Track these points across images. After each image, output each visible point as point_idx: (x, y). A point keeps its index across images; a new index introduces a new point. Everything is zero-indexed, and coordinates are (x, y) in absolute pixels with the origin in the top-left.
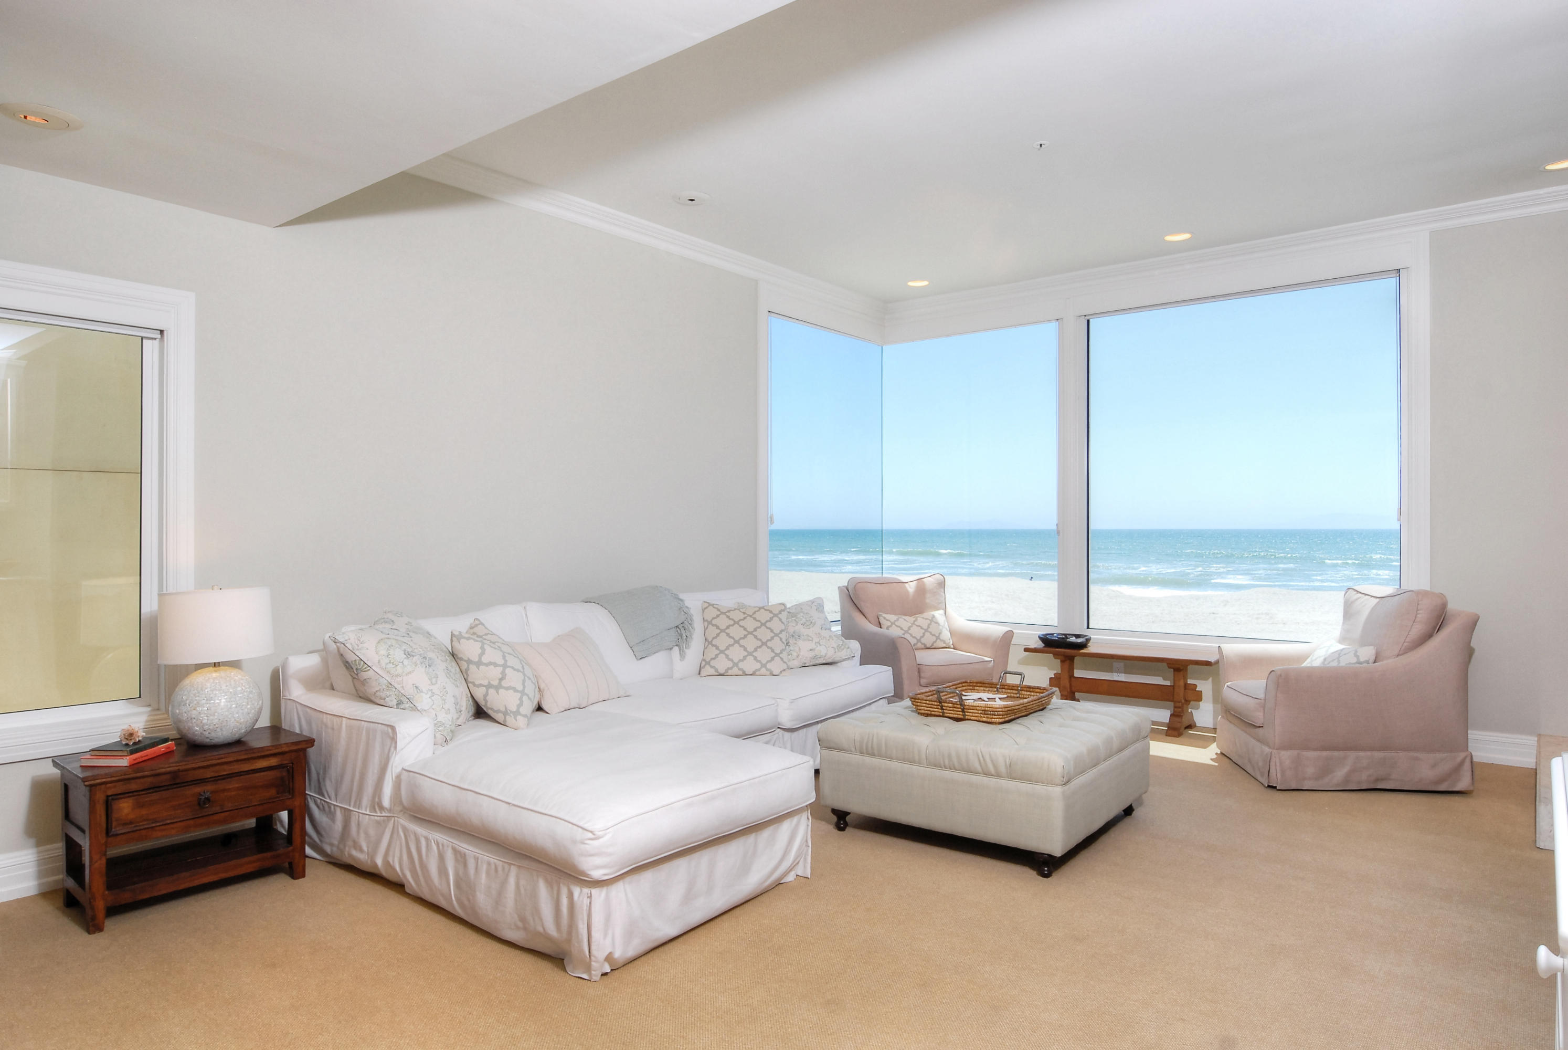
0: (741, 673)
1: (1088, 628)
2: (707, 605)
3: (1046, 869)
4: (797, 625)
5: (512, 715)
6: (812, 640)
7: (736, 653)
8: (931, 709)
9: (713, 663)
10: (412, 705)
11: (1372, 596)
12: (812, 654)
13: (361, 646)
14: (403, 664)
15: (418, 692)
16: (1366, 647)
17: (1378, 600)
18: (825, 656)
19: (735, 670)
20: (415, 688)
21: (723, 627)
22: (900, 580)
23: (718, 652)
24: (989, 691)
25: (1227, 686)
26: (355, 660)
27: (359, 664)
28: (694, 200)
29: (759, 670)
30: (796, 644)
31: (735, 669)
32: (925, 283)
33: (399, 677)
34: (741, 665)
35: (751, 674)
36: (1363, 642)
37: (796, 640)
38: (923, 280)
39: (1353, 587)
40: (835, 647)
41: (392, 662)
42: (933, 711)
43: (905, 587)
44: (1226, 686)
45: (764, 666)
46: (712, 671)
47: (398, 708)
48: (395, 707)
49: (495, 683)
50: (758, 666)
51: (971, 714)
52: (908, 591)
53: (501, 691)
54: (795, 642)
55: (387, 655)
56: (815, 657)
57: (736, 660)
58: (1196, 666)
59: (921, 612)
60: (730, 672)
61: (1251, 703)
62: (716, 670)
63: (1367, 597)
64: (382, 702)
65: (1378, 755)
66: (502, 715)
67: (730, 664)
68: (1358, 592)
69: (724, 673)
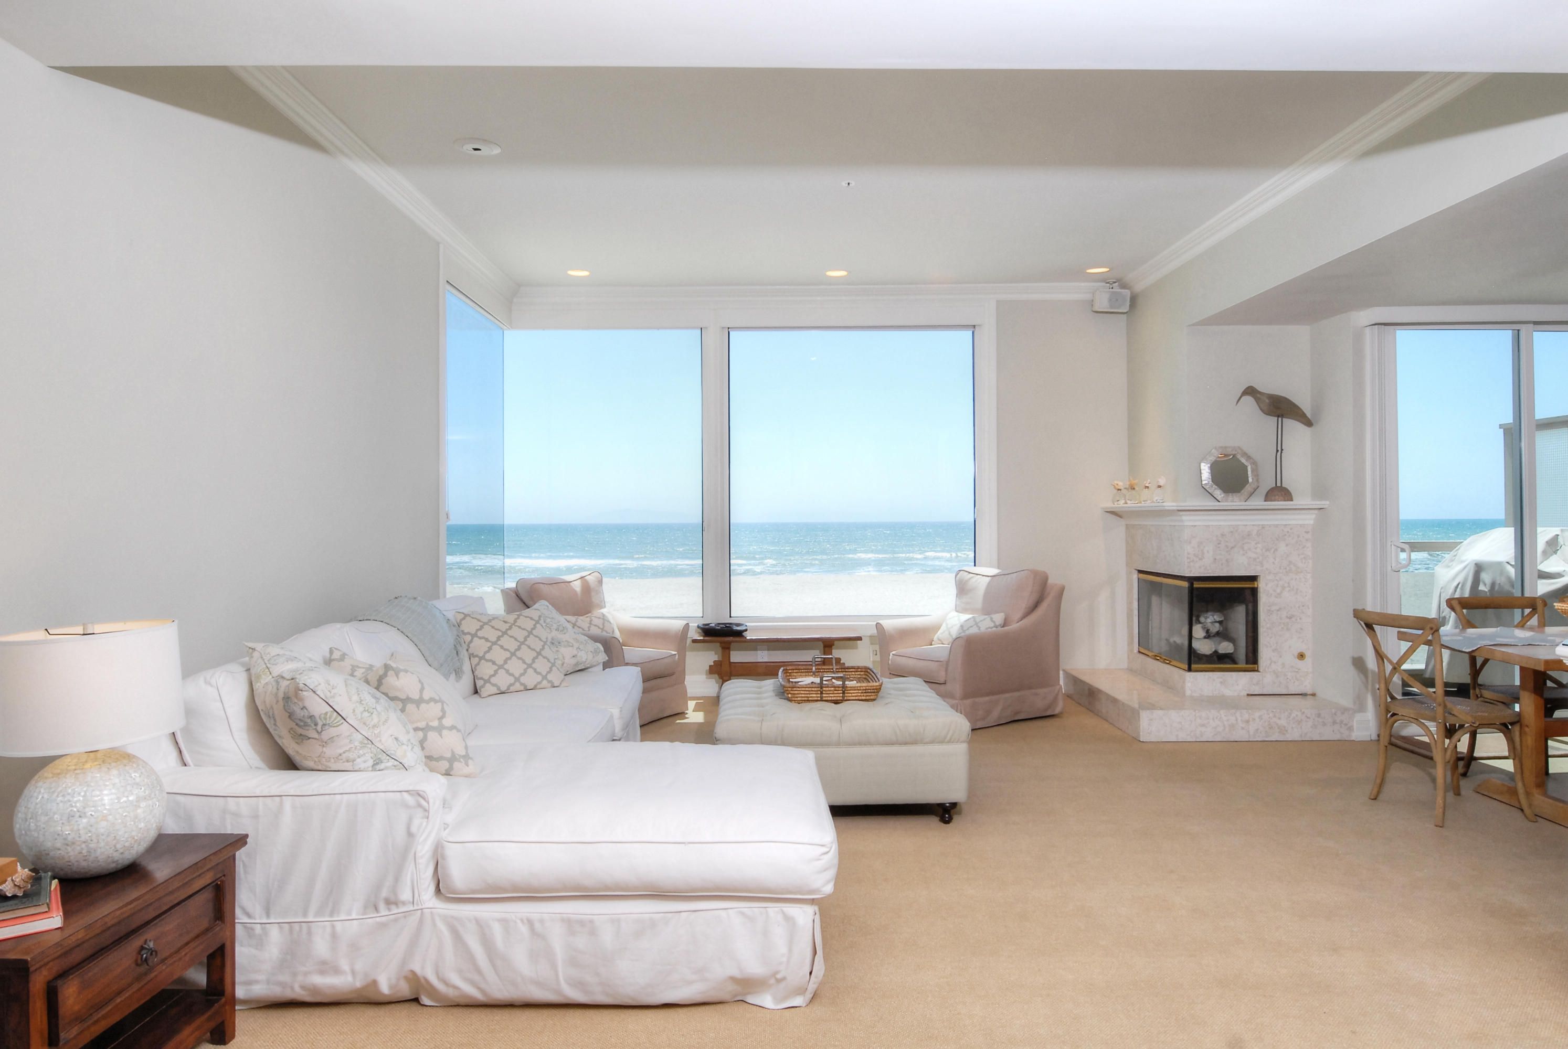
0: (522, 688)
1: (730, 617)
2: (463, 616)
3: (947, 816)
4: (551, 631)
5: (462, 760)
6: (572, 646)
7: (515, 667)
8: (808, 695)
9: (493, 680)
10: (396, 763)
11: (983, 576)
12: (573, 661)
13: (334, 691)
14: (377, 710)
15: (399, 745)
16: (997, 614)
17: (990, 578)
18: (586, 662)
19: (518, 686)
20: (394, 740)
21: (494, 639)
22: (563, 579)
23: (497, 667)
24: (806, 675)
25: (893, 654)
26: (326, 714)
27: (330, 718)
28: (480, 150)
29: (540, 683)
30: (558, 651)
31: (518, 684)
32: (585, 273)
33: (376, 728)
34: (523, 680)
35: (532, 688)
36: (987, 610)
37: (557, 647)
38: (583, 270)
39: (963, 569)
40: (593, 651)
41: (366, 709)
42: (811, 697)
43: (570, 585)
44: (891, 655)
45: (545, 677)
46: (495, 690)
47: (374, 770)
48: (371, 769)
49: (435, 723)
50: (539, 678)
51: (850, 695)
52: (575, 591)
53: (445, 732)
54: (557, 649)
55: (359, 701)
56: (577, 664)
57: (517, 675)
58: (848, 642)
59: (589, 612)
60: (512, 689)
61: (933, 666)
62: (499, 688)
63: (979, 576)
64: (348, 766)
65: (1017, 694)
66: (446, 762)
67: (512, 680)
68: (970, 573)
69: (505, 691)
